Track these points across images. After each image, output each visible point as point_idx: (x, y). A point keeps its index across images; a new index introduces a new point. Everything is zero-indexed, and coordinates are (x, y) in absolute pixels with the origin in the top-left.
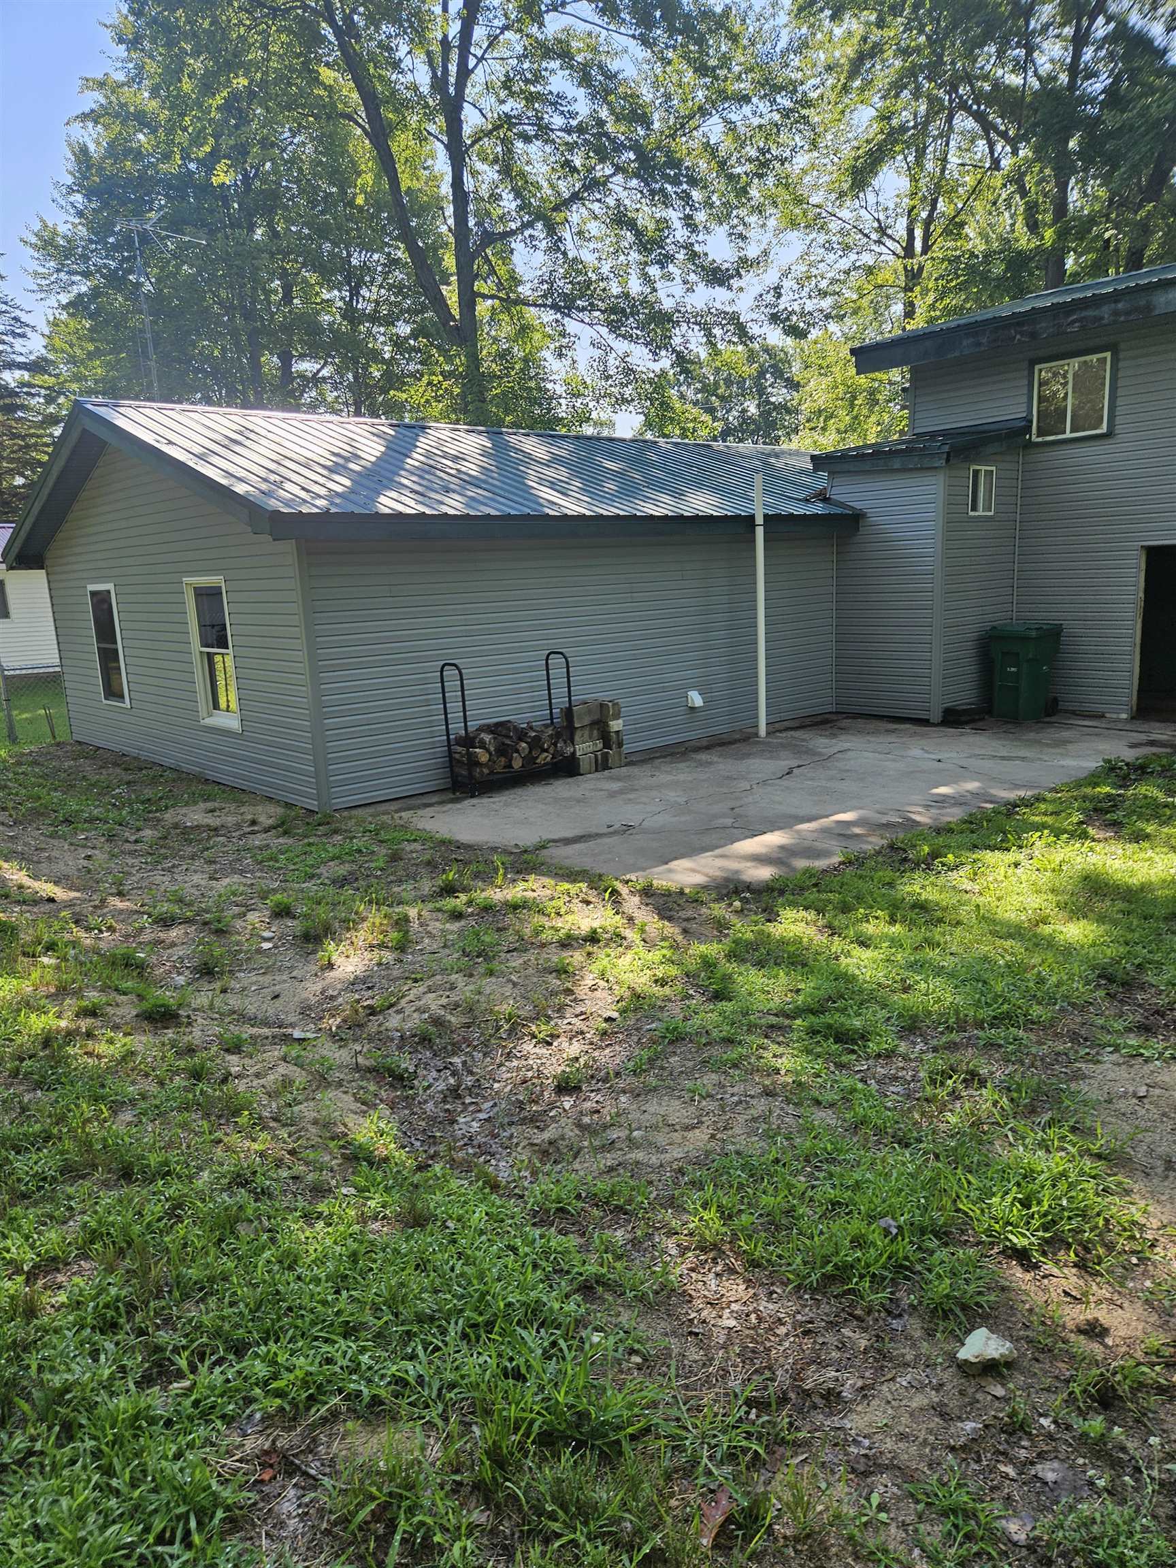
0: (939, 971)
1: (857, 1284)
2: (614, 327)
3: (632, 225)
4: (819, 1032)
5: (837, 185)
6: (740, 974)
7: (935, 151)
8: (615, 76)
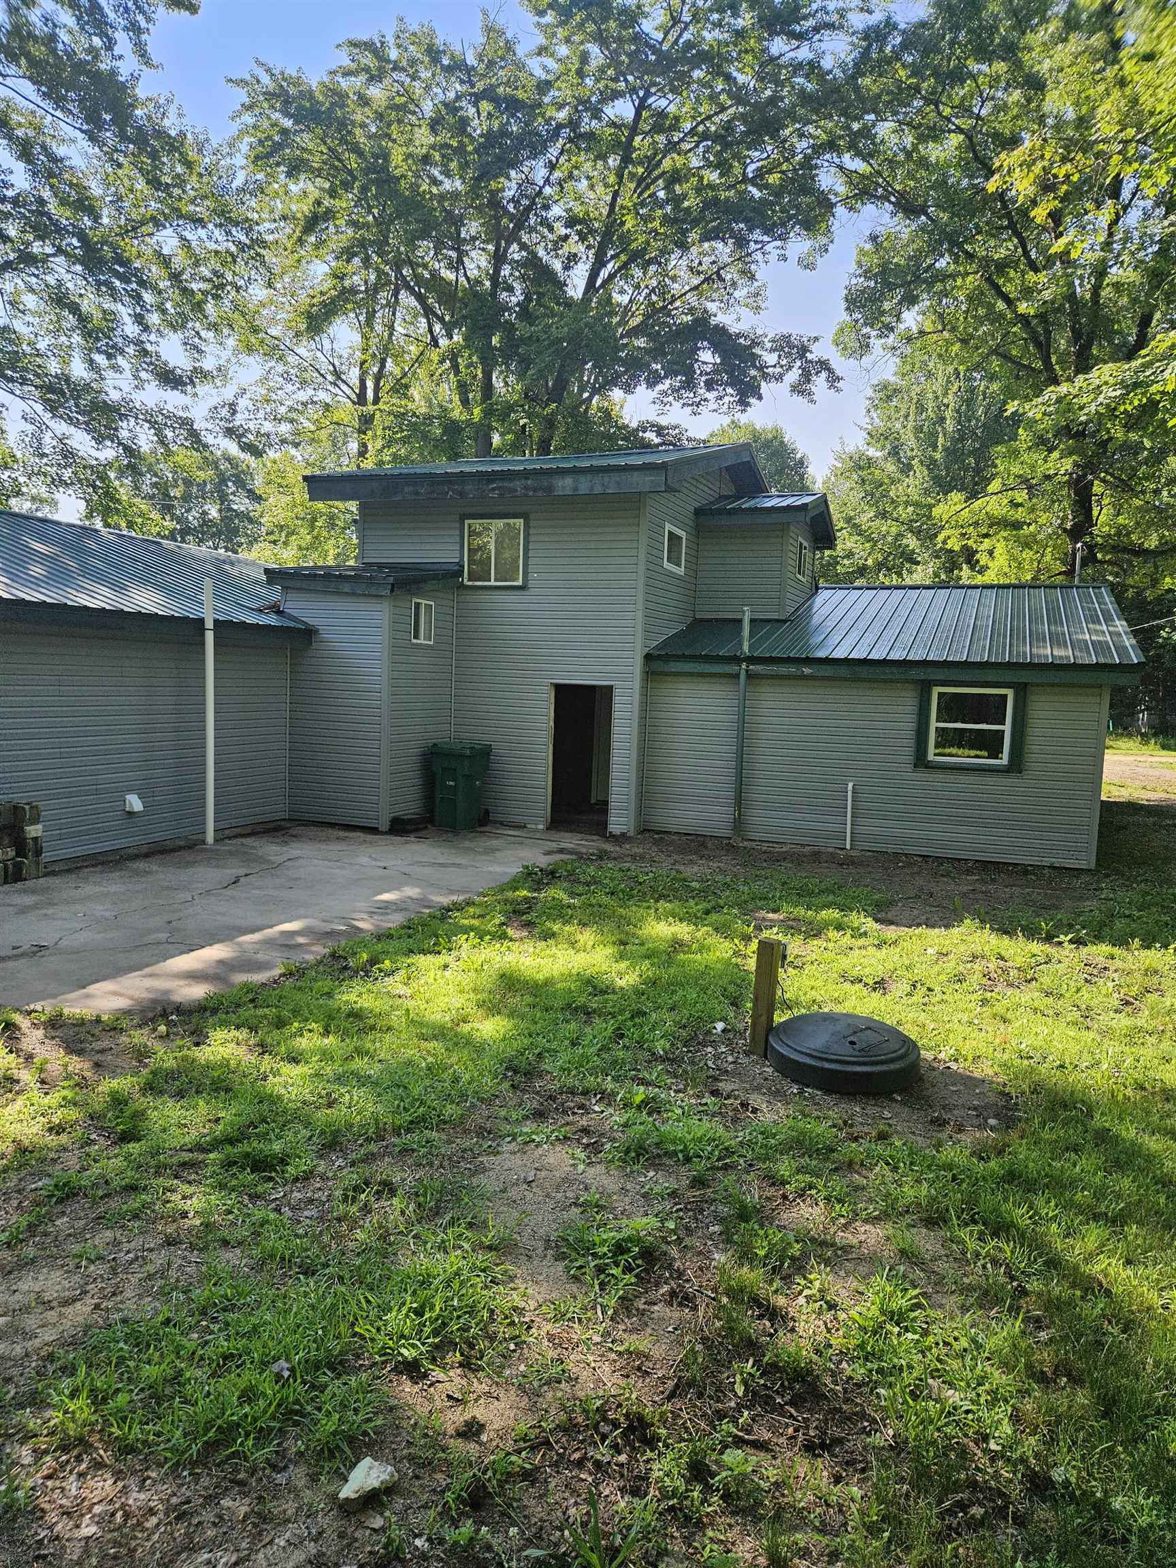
0: (363, 1080)
1: (242, 1444)
2: (52, 408)
3: (75, 309)
4: (235, 1163)
5: (294, 324)
6: (156, 1108)
7: (384, 317)
8: (62, 160)
